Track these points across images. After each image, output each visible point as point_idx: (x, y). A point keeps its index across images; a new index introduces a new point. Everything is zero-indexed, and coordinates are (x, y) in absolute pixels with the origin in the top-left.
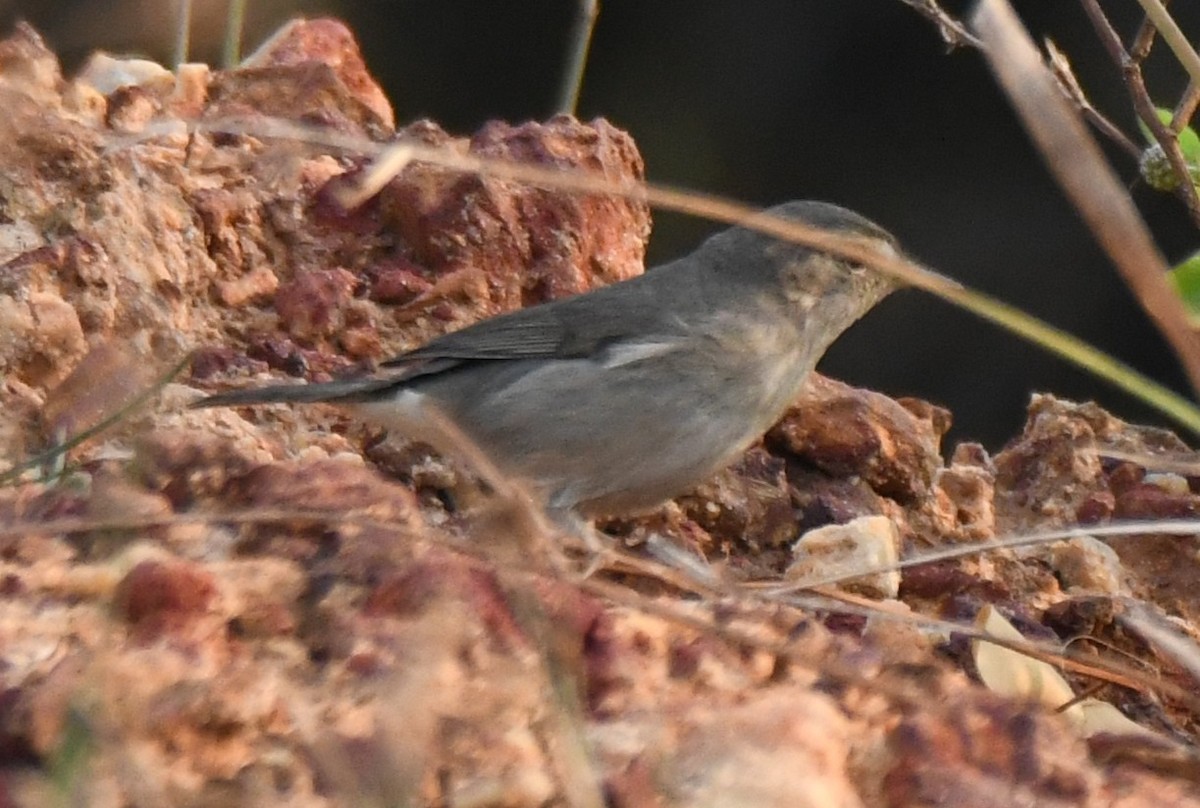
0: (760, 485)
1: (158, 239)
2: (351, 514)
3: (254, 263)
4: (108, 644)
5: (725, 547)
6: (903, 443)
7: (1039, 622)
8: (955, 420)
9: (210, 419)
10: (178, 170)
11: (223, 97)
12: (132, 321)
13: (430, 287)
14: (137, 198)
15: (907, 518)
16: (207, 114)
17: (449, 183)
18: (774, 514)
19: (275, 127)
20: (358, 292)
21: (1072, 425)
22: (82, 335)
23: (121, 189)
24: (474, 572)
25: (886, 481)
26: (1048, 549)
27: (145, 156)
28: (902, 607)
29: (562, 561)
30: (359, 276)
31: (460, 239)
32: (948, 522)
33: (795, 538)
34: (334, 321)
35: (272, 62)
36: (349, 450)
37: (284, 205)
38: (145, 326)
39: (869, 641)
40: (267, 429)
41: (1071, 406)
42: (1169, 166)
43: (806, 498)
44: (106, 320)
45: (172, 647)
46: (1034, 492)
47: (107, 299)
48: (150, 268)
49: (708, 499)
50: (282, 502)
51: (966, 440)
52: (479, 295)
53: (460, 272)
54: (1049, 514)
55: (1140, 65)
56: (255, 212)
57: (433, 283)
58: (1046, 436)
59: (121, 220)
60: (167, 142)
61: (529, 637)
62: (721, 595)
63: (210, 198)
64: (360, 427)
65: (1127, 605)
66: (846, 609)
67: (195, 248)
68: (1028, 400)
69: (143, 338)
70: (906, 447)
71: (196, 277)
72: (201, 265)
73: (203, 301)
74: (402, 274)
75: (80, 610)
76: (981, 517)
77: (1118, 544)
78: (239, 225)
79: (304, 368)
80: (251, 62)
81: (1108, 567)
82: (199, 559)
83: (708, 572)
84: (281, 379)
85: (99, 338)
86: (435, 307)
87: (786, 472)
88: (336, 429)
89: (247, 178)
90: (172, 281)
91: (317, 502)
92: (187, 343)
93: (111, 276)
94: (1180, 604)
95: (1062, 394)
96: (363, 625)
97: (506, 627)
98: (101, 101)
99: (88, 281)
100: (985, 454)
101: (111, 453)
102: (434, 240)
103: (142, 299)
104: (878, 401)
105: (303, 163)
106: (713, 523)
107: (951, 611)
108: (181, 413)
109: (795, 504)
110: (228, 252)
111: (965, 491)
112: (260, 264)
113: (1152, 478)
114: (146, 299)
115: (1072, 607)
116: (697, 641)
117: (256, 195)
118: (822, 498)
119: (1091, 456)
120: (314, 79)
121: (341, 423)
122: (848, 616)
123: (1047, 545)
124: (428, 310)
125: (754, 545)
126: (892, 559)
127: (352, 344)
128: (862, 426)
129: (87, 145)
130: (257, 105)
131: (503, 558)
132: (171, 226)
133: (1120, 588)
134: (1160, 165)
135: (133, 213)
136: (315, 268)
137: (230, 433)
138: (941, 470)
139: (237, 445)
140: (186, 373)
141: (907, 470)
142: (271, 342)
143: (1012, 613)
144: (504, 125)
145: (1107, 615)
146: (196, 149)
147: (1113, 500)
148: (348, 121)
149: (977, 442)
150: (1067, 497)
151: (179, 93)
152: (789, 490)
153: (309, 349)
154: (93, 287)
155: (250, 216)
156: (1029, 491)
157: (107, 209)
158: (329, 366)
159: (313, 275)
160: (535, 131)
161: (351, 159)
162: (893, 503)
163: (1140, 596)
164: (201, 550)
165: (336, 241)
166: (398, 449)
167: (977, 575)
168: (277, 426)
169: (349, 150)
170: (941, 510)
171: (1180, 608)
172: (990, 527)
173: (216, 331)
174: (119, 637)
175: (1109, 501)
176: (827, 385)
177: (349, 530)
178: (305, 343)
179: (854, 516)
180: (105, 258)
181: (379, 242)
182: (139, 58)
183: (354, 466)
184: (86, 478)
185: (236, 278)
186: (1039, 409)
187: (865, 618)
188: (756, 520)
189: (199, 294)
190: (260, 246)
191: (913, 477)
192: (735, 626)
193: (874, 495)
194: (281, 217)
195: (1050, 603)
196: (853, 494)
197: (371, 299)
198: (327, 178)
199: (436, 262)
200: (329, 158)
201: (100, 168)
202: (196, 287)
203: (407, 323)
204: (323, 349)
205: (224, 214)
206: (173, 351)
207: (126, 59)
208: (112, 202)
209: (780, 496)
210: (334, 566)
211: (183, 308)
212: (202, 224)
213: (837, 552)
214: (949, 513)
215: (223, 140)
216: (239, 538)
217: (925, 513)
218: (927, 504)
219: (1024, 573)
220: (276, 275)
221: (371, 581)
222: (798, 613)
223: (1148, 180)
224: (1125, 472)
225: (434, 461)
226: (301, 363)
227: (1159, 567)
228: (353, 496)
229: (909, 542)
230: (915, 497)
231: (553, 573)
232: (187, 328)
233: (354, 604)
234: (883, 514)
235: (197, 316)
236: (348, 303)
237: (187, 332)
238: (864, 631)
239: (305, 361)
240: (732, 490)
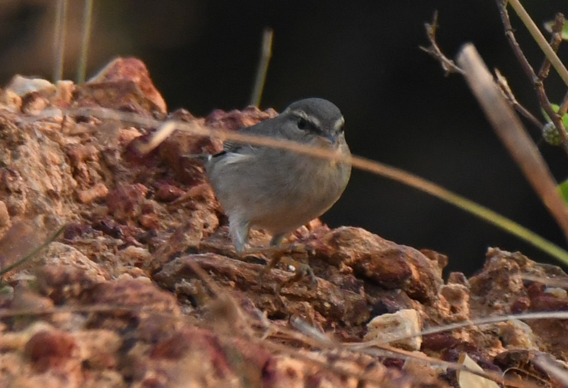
0: (350, 293)
1: (48, 169)
2: (145, 307)
3: (96, 181)
4: (22, 373)
5: (333, 325)
6: (423, 272)
7: (492, 363)
8: (449, 260)
9: (74, 260)
10: (58, 135)
11: (81, 97)
12: (35, 210)
13: (185, 193)
14: (37, 149)
15: (425, 311)
16: (73, 106)
17: (194, 141)
18: (358, 308)
19: (106, 112)
20: (148, 196)
21: (509, 263)
22: (9, 217)
23: (28, 144)
24: (207, 337)
25: (414, 292)
26: (496, 326)
27: (41, 127)
28: (422, 355)
29: (251, 332)
30: (148, 188)
31: (200, 169)
32: (446, 313)
33: (369, 321)
34: (136, 211)
35: (104, 80)
36: (143, 275)
37: (111, 152)
38: (41, 213)
39: (405, 373)
40: (102, 265)
41: (508, 254)
42: (557, 133)
43: (374, 300)
44: (21, 210)
45: (54, 375)
46: (489, 297)
47: (22, 199)
48: (43, 183)
49: (325, 301)
50: (109, 301)
51: (455, 271)
52: (209, 197)
53: (200, 186)
54: (497, 308)
55: (543, 82)
56: (96, 155)
57: (186, 191)
58: (495, 269)
59: (29, 159)
60: (51, 119)
61: (234, 370)
62: (331, 349)
63: (73, 148)
64: (149, 264)
65: (536, 354)
66: (394, 356)
67: (66, 174)
68: (486, 250)
69: (40, 219)
70: (425, 274)
71: (66, 188)
72: (69, 182)
73: (70, 200)
74: (170, 187)
75: (7, 356)
76: (463, 310)
77: (532, 324)
78: (88, 162)
79: (122, 235)
80: (93, 80)
81: (526, 335)
82: (68, 330)
83: (325, 337)
84: (109, 240)
85: (18, 219)
86: (187, 203)
87: (364, 287)
88: (137, 265)
89: (92, 138)
90: (54, 190)
91: (127, 301)
92: (62, 222)
93: (24, 188)
94: (563, 354)
95: (503, 248)
96: (150, 363)
97: (222, 365)
98: (19, 99)
99: (12, 190)
100: (464, 278)
101: (24, 277)
102: (187, 170)
103: (39, 199)
104: (410, 251)
105: (121, 131)
106: (327, 313)
107: (447, 357)
108: (58, 257)
109: (369, 303)
110: (82, 175)
111: (455, 297)
112: (98, 182)
113: (549, 290)
114: (41, 199)
115: (508, 355)
116: (318, 372)
117: (96, 147)
118: (383, 300)
119: (519, 279)
120: (127, 88)
121: (139, 262)
122: (396, 360)
123: (496, 324)
124: (184, 205)
125: (348, 323)
126: (417, 331)
127: (145, 222)
128: (402, 263)
129: (11, 121)
130: (97, 102)
131: (221, 330)
132: (55, 163)
133: (533, 346)
134: (553, 132)
135: (35, 156)
136: (127, 184)
137: (83, 266)
138: (442, 286)
139: (87, 273)
140: (61, 236)
141: (425, 286)
142: (104, 221)
143: (478, 358)
144: (222, 112)
145: (526, 360)
146: (67, 124)
147: (529, 301)
148: (143, 109)
149: (461, 272)
150: (506, 300)
151: (58, 95)
152: (366, 296)
153: (122, 224)
154: (15, 193)
155: (94, 158)
156: (487, 296)
157: (22, 154)
158: (134, 233)
159: (125, 187)
160: (238, 115)
161: (145, 129)
162: (418, 302)
163: (542, 350)
164: (68, 325)
165: (138, 170)
166: (168, 275)
167: (461, 339)
168: (107, 264)
169: (144, 125)
170: (443, 307)
171: (562, 355)
172: (467, 314)
173: (76, 215)
174: (27, 369)
175: (527, 302)
176: (385, 243)
177: (143, 316)
178: (121, 222)
179: (398, 310)
180: (21, 178)
181: (159, 170)
182: (37, 78)
183: (146, 284)
184: (11, 289)
185: (86, 189)
186: (491, 255)
187: (404, 361)
188: (349, 311)
189: (68, 196)
190: (99, 173)
191: (428, 290)
192: (338, 364)
193: (409, 299)
194: (110, 158)
195: (497, 353)
196: (398, 298)
197: (155, 199)
198: (132, 138)
199: (187, 181)
200: (133, 128)
201: (18, 134)
202: (67, 193)
203: (173, 212)
204: (130, 224)
205: (80, 156)
206: (55, 225)
207: (30, 78)
208: (24, 150)
209: (361, 298)
210: (136, 334)
211: (60, 204)
212: (69, 161)
213: (390, 327)
214: (447, 308)
215: (80, 119)
216: (88, 320)
217: (435, 308)
218: (435, 304)
219: (484, 338)
220: (107, 188)
221: (154, 341)
222: (370, 358)
223: (547, 140)
224: (534, 287)
225: (187, 281)
226: (119, 232)
227: (552, 335)
228: (145, 299)
229: (426, 323)
230: (429, 300)
231: (246, 337)
232: (62, 214)
233: (145, 353)
234: (413, 308)
235: (67, 208)
236: (143, 201)
237: (62, 216)
238: (403, 367)
239: (121, 231)
240: (337, 296)
